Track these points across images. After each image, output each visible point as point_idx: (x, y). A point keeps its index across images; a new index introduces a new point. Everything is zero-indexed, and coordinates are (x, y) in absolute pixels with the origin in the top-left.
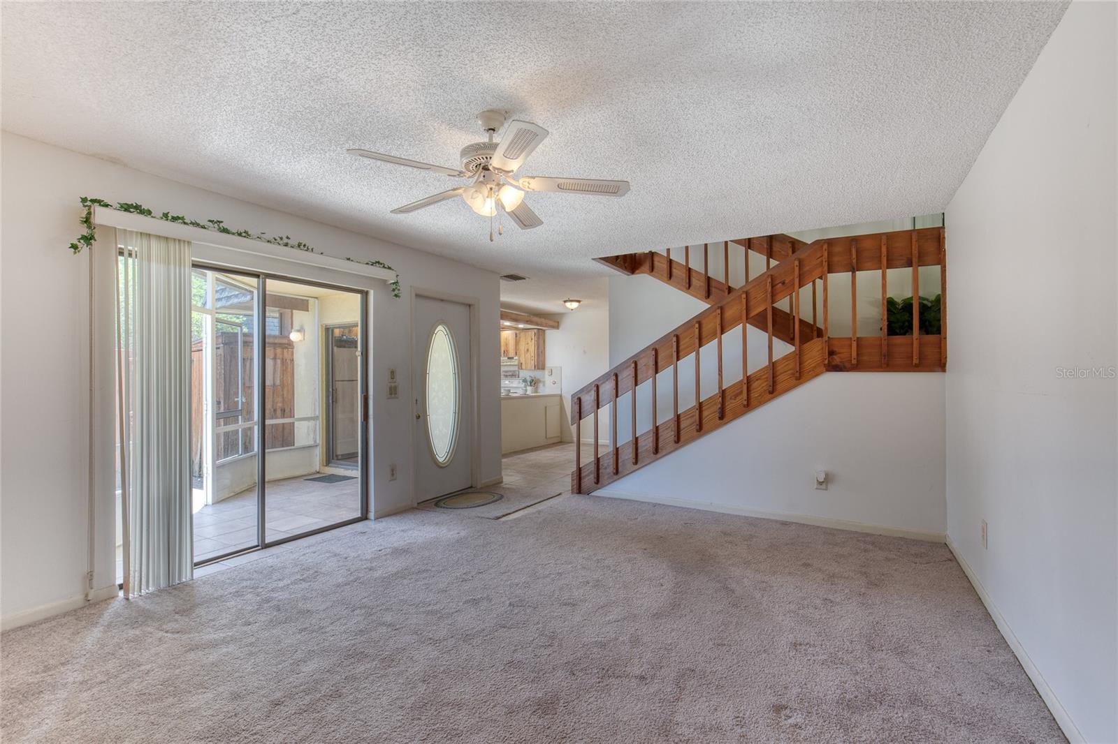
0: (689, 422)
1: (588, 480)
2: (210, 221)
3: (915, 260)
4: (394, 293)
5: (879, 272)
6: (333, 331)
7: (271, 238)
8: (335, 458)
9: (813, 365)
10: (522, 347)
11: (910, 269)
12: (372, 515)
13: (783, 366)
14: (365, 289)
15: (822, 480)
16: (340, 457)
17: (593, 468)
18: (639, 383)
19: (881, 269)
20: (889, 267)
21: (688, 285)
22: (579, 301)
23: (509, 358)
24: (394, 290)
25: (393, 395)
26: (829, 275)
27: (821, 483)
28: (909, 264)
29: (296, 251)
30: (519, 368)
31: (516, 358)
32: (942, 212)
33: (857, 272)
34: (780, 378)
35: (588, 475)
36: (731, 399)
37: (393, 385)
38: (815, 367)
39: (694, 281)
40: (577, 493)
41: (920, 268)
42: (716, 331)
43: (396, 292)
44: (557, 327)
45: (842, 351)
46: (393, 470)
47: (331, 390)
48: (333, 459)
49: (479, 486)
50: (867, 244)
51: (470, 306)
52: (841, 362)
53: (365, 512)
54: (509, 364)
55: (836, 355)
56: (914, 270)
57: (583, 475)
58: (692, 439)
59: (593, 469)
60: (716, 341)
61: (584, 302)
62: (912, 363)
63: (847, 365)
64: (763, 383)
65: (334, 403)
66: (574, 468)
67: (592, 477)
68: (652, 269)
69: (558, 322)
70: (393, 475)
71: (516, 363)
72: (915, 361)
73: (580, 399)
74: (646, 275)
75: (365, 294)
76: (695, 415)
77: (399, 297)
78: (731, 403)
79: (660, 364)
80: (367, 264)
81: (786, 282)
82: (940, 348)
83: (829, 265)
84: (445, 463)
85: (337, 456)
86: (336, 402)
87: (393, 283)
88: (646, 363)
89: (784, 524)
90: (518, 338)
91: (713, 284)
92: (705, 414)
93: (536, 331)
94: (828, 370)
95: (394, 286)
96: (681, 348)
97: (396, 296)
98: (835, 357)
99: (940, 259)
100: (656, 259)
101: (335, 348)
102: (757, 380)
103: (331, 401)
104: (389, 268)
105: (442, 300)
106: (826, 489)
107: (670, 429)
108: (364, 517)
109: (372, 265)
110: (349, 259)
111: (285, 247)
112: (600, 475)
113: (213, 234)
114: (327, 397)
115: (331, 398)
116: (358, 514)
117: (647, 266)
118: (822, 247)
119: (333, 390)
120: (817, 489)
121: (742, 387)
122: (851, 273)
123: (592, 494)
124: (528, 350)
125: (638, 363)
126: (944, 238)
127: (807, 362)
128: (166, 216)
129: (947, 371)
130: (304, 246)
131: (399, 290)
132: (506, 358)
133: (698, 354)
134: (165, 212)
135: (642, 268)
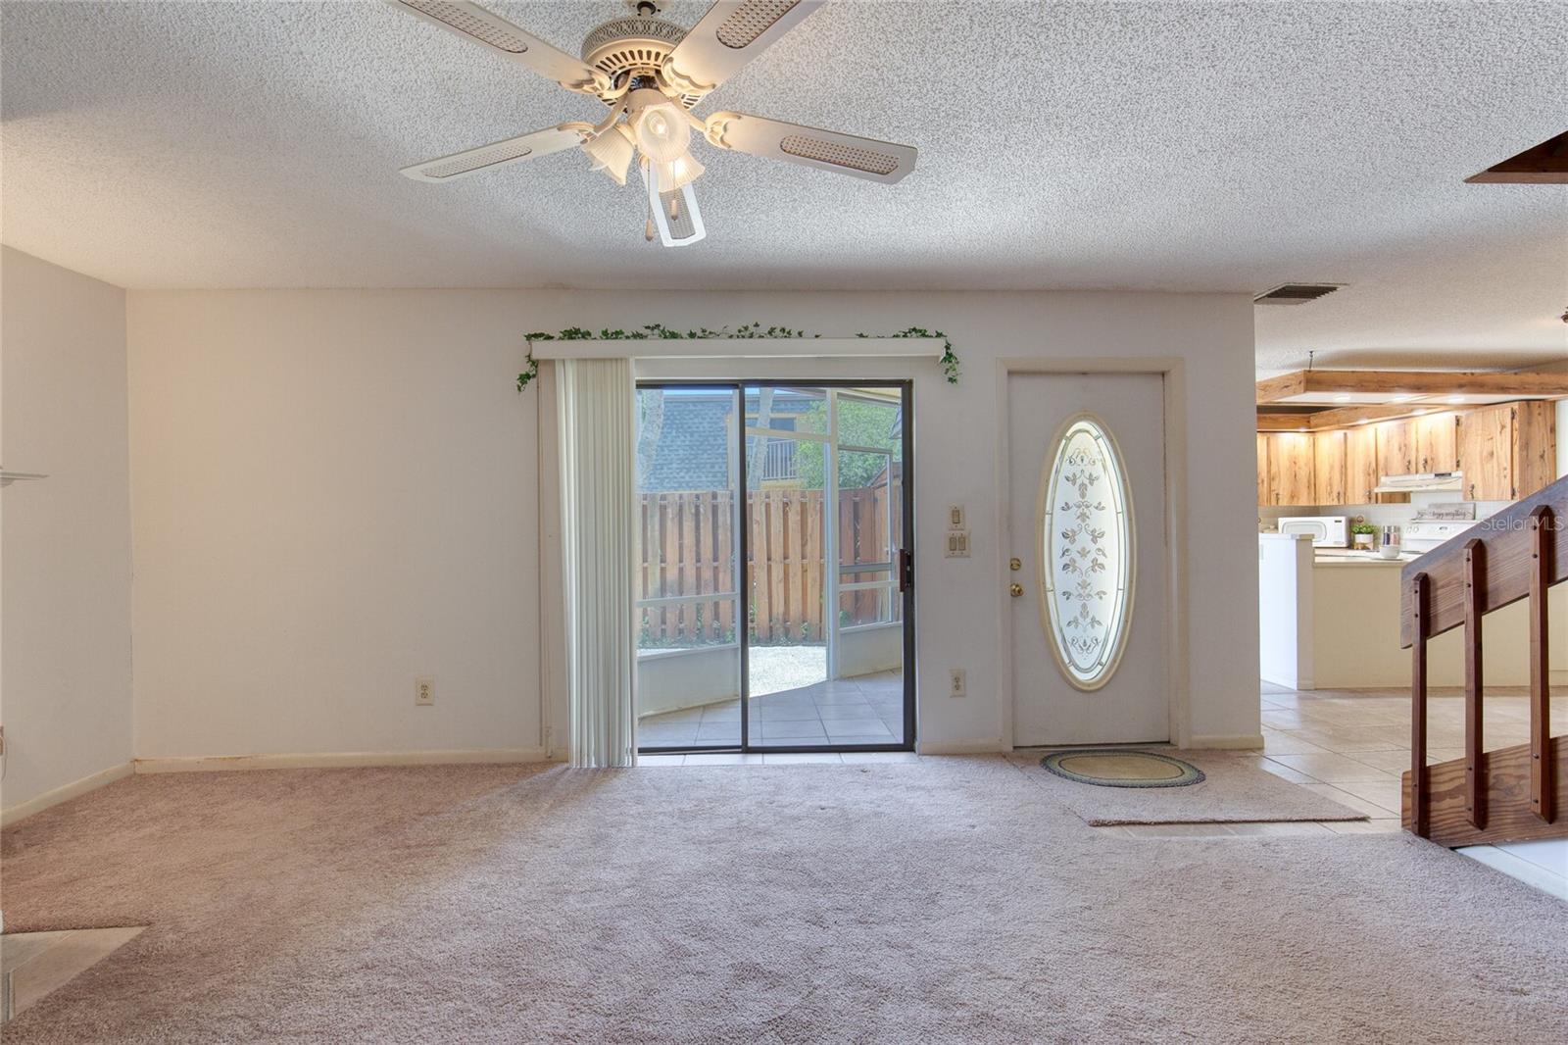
2: (646, 328)
7: (734, 332)
10: (1475, 447)
17: (1464, 778)
23: (1436, 475)
25: (957, 552)
29: (769, 342)
30: (1465, 498)
31: (1460, 473)
37: (958, 534)
49: (1183, 745)
51: (1163, 374)
54: (1434, 487)
71: (1459, 485)
80: (897, 336)
90: (1462, 428)
93: (1516, 406)
105: (1084, 374)
109: (905, 336)
110: (861, 336)
111: (751, 339)
113: (655, 343)
124: (1492, 454)
128: (605, 333)
130: (783, 330)
132: (1433, 476)
134: (604, 329)
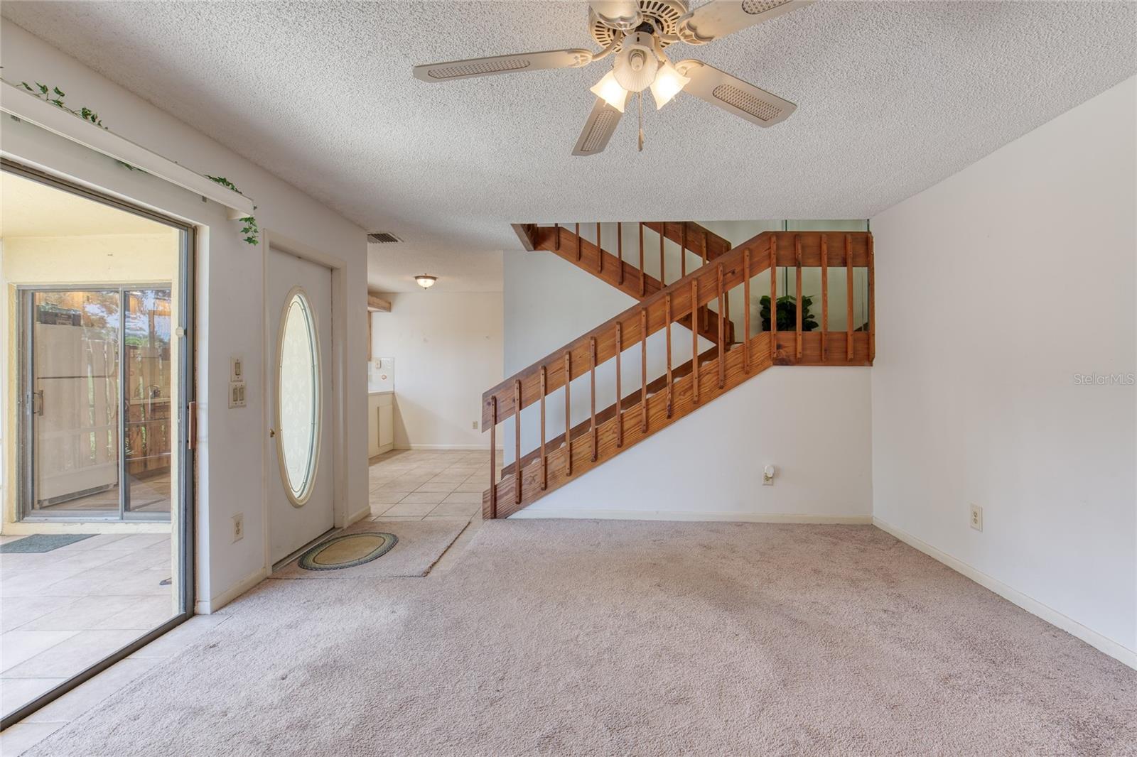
0: (633, 422)
1: (505, 501)
3: (849, 261)
4: (246, 236)
5: (820, 269)
6: (33, 295)
8: (37, 506)
9: (762, 358)
11: (845, 269)
12: (205, 605)
13: (733, 359)
14: (194, 222)
15: (770, 476)
16: (46, 504)
18: (573, 377)
19: (821, 266)
20: (830, 265)
21: (600, 269)
22: (434, 278)
24: (246, 231)
26: (777, 268)
27: (767, 478)
28: (844, 264)
32: (868, 218)
33: (802, 268)
34: (731, 372)
35: (506, 494)
36: (680, 395)
37: (239, 384)
38: (763, 361)
39: (606, 265)
40: (492, 518)
41: (854, 268)
42: (665, 318)
43: (250, 234)
44: (388, 308)
45: (786, 344)
46: (238, 525)
47: (30, 393)
48: (33, 508)
50: (810, 241)
52: (786, 356)
53: (190, 603)
55: (782, 349)
56: (848, 270)
57: (498, 494)
58: (637, 441)
59: (514, 485)
60: (665, 329)
61: (441, 279)
62: (847, 358)
63: (792, 358)
64: (713, 377)
65: (36, 415)
66: (488, 487)
67: (512, 496)
68: (558, 247)
69: (390, 303)
70: (238, 532)
72: (850, 356)
73: (495, 399)
74: (550, 252)
75: (191, 231)
76: (641, 414)
77: (254, 242)
78: (680, 399)
79: (599, 356)
81: (736, 272)
82: (868, 344)
83: (777, 259)
84: (302, 501)
85: (39, 502)
86: (41, 413)
87: (246, 220)
88: (585, 353)
89: (739, 525)
91: (627, 269)
92: (652, 412)
94: (775, 364)
95: (246, 225)
96: (624, 338)
97: (250, 240)
98: (781, 350)
99: (868, 262)
100: (562, 235)
101: (38, 325)
102: (707, 374)
103: (29, 413)
104: (241, 193)
106: (772, 485)
107: (612, 431)
108: (190, 612)
112: (523, 492)
114: (22, 405)
115: (29, 406)
116: (176, 611)
117: (550, 243)
118: (770, 238)
119: (33, 393)
120: (764, 485)
121: (692, 382)
122: (795, 268)
123: (513, 516)
125: (573, 354)
126: (872, 242)
127: (756, 356)
129: (874, 365)
131: (256, 231)
133: (644, 344)
135: (546, 244)
